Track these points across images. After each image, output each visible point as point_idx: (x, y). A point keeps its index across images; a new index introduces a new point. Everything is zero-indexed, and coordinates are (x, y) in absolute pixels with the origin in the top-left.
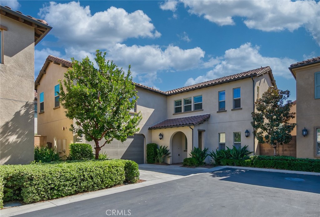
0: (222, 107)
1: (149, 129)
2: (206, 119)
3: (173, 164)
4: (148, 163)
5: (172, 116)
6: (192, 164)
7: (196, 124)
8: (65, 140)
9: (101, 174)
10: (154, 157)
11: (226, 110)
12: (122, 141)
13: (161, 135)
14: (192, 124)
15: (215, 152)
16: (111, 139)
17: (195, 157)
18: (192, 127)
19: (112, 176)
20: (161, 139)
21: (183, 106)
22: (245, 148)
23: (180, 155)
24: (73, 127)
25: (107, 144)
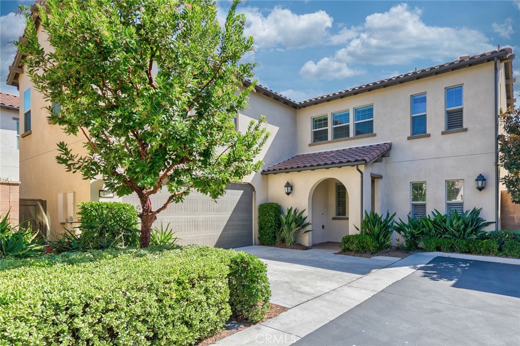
0: (419, 128)
1: (262, 174)
2: (384, 153)
3: (315, 246)
4: (261, 243)
5: (307, 147)
6: (363, 248)
7: (371, 161)
8: (73, 193)
9: (149, 314)
10: (274, 233)
11: (428, 133)
12: (215, 195)
13: (288, 185)
14: (364, 162)
15: (406, 222)
16: (183, 189)
17: (368, 234)
18: (362, 168)
19: (190, 312)
20: (288, 194)
21: (330, 128)
22: (476, 212)
23: (325, 227)
24: (66, 149)
25: (172, 204)
